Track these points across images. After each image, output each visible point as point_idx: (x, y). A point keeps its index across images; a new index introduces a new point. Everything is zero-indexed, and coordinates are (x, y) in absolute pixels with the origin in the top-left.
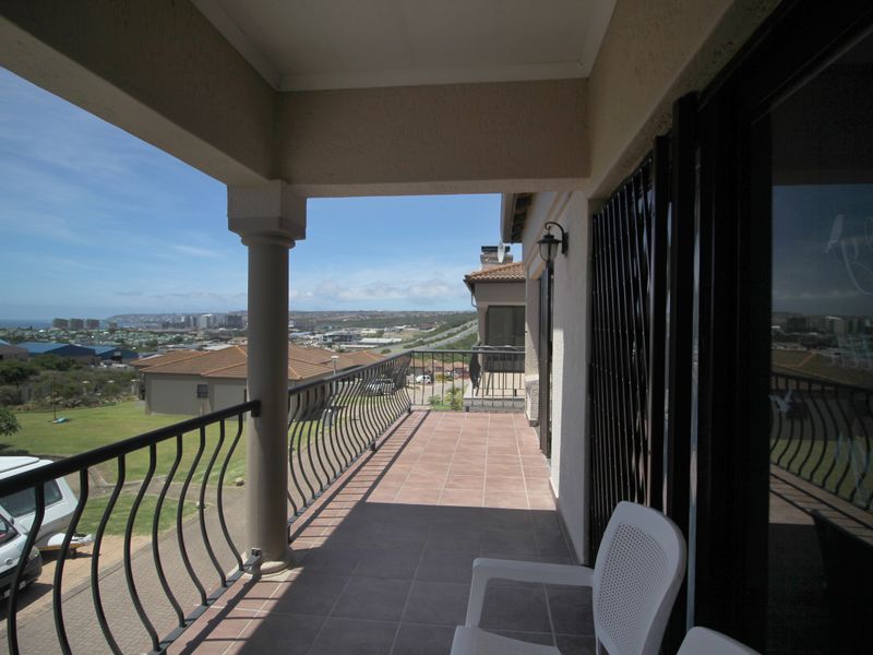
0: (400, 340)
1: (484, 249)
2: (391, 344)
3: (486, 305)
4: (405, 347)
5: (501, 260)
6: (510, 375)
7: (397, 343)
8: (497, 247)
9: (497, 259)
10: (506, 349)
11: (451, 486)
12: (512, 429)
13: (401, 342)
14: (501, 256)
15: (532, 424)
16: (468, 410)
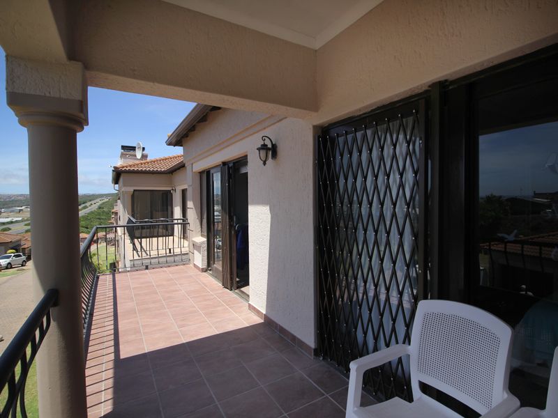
0: (20, 219)
1: (123, 147)
2: (11, 222)
3: (131, 189)
4: (26, 225)
5: (139, 156)
6: (155, 239)
7: (17, 222)
8: (135, 147)
9: (135, 156)
10: (146, 222)
11: (183, 326)
12: (191, 276)
13: (22, 221)
14: (139, 154)
15: (204, 270)
16: (147, 268)
